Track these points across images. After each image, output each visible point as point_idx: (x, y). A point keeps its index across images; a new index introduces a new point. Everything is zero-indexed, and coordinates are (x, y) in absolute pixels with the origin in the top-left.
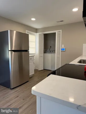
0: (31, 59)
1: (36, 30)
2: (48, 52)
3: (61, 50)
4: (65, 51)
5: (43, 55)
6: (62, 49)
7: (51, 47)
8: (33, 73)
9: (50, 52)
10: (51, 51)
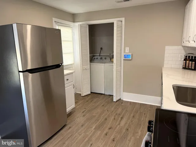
0: (68, 80)
1: (73, 17)
2: (97, 58)
3: (123, 58)
4: (131, 59)
5: (89, 66)
6: (125, 56)
7: (101, 49)
8: (73, 106)
9: (101, 58)
10: (103, 58)
